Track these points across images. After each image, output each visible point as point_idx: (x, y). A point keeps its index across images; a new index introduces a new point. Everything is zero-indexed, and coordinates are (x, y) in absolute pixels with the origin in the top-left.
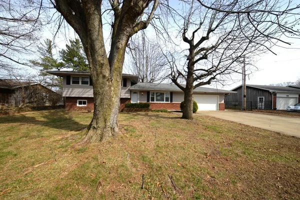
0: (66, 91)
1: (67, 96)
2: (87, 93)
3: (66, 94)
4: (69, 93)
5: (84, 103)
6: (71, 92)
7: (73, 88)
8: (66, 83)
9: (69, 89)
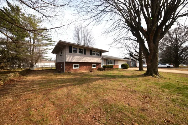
0: (69, 57)
1: (69, 61)
2: (82, 60)
3: (69, 60)
4: (70, 59)
5: (77, 66)
6: (72, 58)
7: (74, 55)
8: (68, 52)
9: (70, 56)
